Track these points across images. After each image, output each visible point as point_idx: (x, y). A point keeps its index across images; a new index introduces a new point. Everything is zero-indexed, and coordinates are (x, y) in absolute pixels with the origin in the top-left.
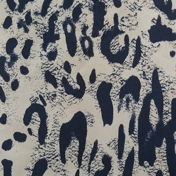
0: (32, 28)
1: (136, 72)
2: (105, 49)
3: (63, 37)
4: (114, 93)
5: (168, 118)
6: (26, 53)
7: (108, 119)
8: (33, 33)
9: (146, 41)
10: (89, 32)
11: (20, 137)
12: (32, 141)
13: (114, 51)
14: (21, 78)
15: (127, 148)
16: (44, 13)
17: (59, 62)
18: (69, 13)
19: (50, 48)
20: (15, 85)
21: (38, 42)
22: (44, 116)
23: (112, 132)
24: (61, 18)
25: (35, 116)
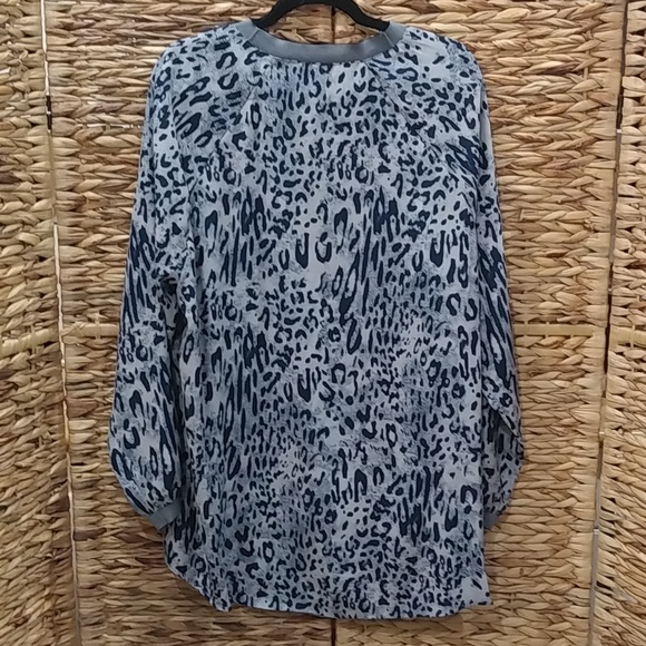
0: (322, 166)
1: (372, 188)
2: (357, 177)
3: (337, 170)
4: (362, 198)
5: (387, 210)
6: (319, 178)
7: (358, 211)
8: (323, 169)
9: (376, 173)
10: (350, 168)
11: (314, 221)
12: (321, 222)
13: (362, 177)
14: (316, 190)
15: (368, 226)
16: (328, 159)
17: (334, 182)
18: (340, 159)
19: (330, 175)
20: (313, 194)
21: (325, 173)
22: (326, 210)
23: (360, 217)
24: (336, 161)
25: (322, 209)
